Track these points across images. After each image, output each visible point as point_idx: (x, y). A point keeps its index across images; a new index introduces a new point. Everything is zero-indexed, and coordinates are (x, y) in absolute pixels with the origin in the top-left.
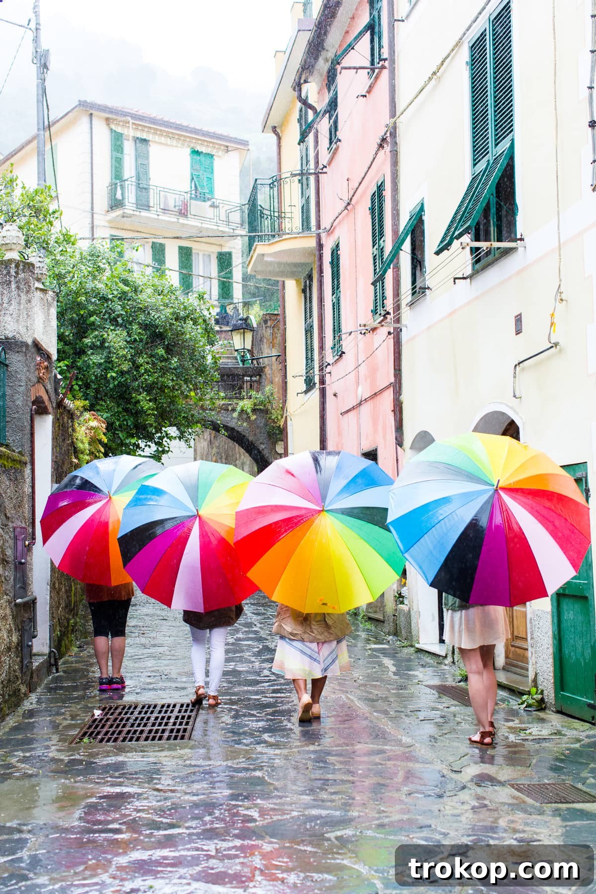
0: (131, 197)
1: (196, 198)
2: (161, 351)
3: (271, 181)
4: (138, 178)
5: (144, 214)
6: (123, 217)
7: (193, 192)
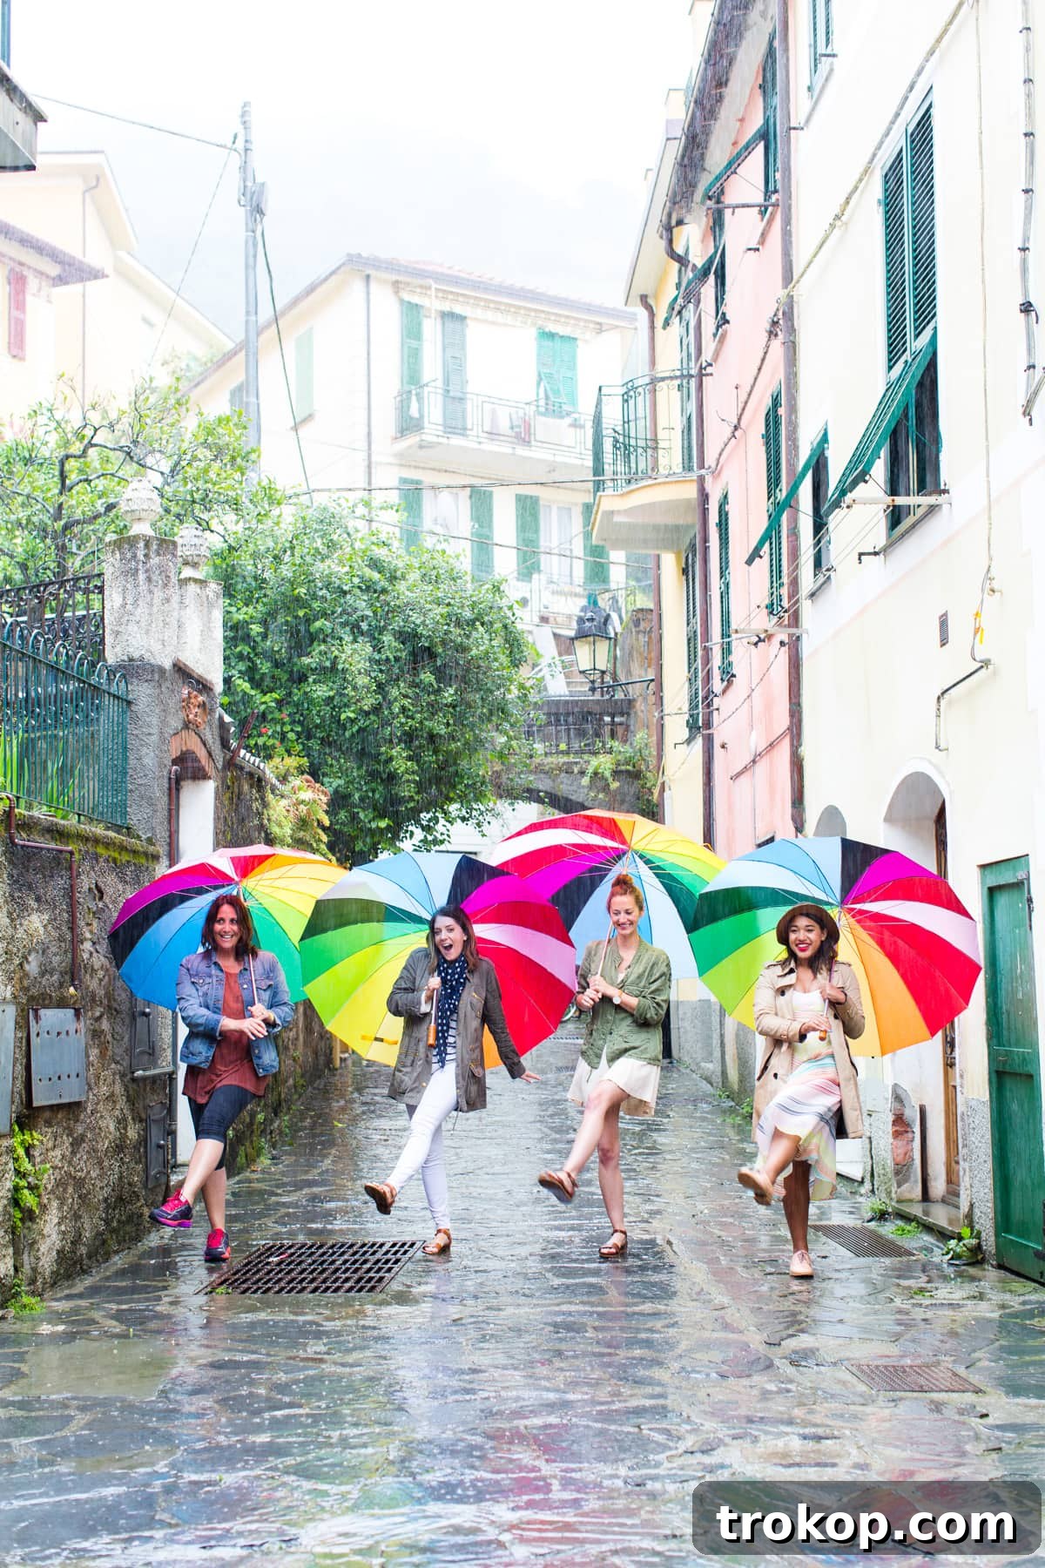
0: (433, 411)
1: (547, 413)
2: (427, 677)
3: (625, 390)
4: (447, 381)
5: (456, 441)
6: (421, 447)
7: (542, 402)
